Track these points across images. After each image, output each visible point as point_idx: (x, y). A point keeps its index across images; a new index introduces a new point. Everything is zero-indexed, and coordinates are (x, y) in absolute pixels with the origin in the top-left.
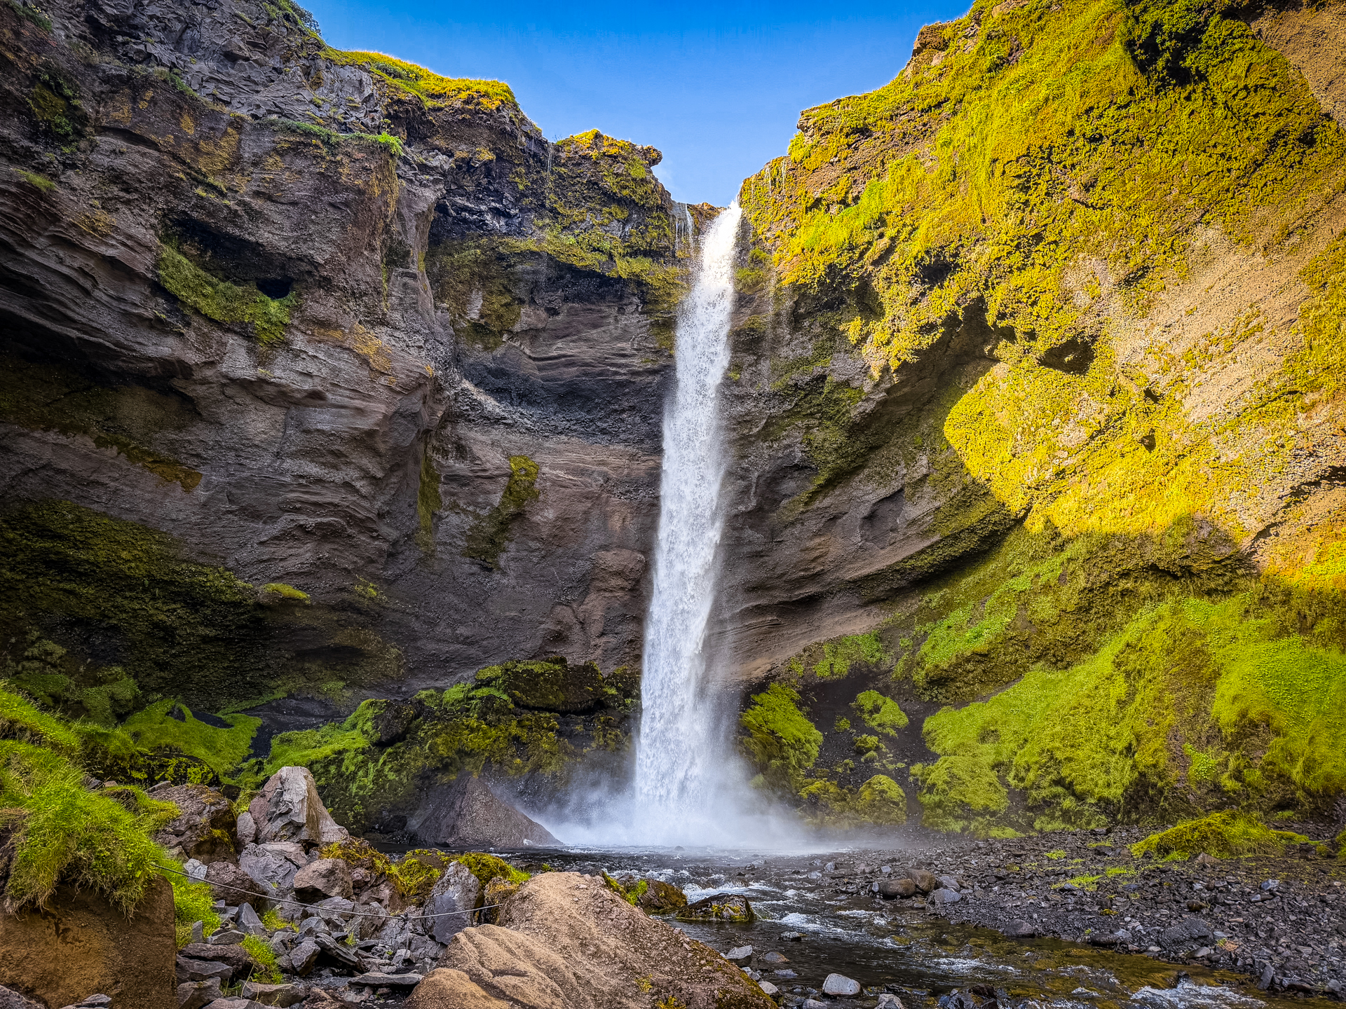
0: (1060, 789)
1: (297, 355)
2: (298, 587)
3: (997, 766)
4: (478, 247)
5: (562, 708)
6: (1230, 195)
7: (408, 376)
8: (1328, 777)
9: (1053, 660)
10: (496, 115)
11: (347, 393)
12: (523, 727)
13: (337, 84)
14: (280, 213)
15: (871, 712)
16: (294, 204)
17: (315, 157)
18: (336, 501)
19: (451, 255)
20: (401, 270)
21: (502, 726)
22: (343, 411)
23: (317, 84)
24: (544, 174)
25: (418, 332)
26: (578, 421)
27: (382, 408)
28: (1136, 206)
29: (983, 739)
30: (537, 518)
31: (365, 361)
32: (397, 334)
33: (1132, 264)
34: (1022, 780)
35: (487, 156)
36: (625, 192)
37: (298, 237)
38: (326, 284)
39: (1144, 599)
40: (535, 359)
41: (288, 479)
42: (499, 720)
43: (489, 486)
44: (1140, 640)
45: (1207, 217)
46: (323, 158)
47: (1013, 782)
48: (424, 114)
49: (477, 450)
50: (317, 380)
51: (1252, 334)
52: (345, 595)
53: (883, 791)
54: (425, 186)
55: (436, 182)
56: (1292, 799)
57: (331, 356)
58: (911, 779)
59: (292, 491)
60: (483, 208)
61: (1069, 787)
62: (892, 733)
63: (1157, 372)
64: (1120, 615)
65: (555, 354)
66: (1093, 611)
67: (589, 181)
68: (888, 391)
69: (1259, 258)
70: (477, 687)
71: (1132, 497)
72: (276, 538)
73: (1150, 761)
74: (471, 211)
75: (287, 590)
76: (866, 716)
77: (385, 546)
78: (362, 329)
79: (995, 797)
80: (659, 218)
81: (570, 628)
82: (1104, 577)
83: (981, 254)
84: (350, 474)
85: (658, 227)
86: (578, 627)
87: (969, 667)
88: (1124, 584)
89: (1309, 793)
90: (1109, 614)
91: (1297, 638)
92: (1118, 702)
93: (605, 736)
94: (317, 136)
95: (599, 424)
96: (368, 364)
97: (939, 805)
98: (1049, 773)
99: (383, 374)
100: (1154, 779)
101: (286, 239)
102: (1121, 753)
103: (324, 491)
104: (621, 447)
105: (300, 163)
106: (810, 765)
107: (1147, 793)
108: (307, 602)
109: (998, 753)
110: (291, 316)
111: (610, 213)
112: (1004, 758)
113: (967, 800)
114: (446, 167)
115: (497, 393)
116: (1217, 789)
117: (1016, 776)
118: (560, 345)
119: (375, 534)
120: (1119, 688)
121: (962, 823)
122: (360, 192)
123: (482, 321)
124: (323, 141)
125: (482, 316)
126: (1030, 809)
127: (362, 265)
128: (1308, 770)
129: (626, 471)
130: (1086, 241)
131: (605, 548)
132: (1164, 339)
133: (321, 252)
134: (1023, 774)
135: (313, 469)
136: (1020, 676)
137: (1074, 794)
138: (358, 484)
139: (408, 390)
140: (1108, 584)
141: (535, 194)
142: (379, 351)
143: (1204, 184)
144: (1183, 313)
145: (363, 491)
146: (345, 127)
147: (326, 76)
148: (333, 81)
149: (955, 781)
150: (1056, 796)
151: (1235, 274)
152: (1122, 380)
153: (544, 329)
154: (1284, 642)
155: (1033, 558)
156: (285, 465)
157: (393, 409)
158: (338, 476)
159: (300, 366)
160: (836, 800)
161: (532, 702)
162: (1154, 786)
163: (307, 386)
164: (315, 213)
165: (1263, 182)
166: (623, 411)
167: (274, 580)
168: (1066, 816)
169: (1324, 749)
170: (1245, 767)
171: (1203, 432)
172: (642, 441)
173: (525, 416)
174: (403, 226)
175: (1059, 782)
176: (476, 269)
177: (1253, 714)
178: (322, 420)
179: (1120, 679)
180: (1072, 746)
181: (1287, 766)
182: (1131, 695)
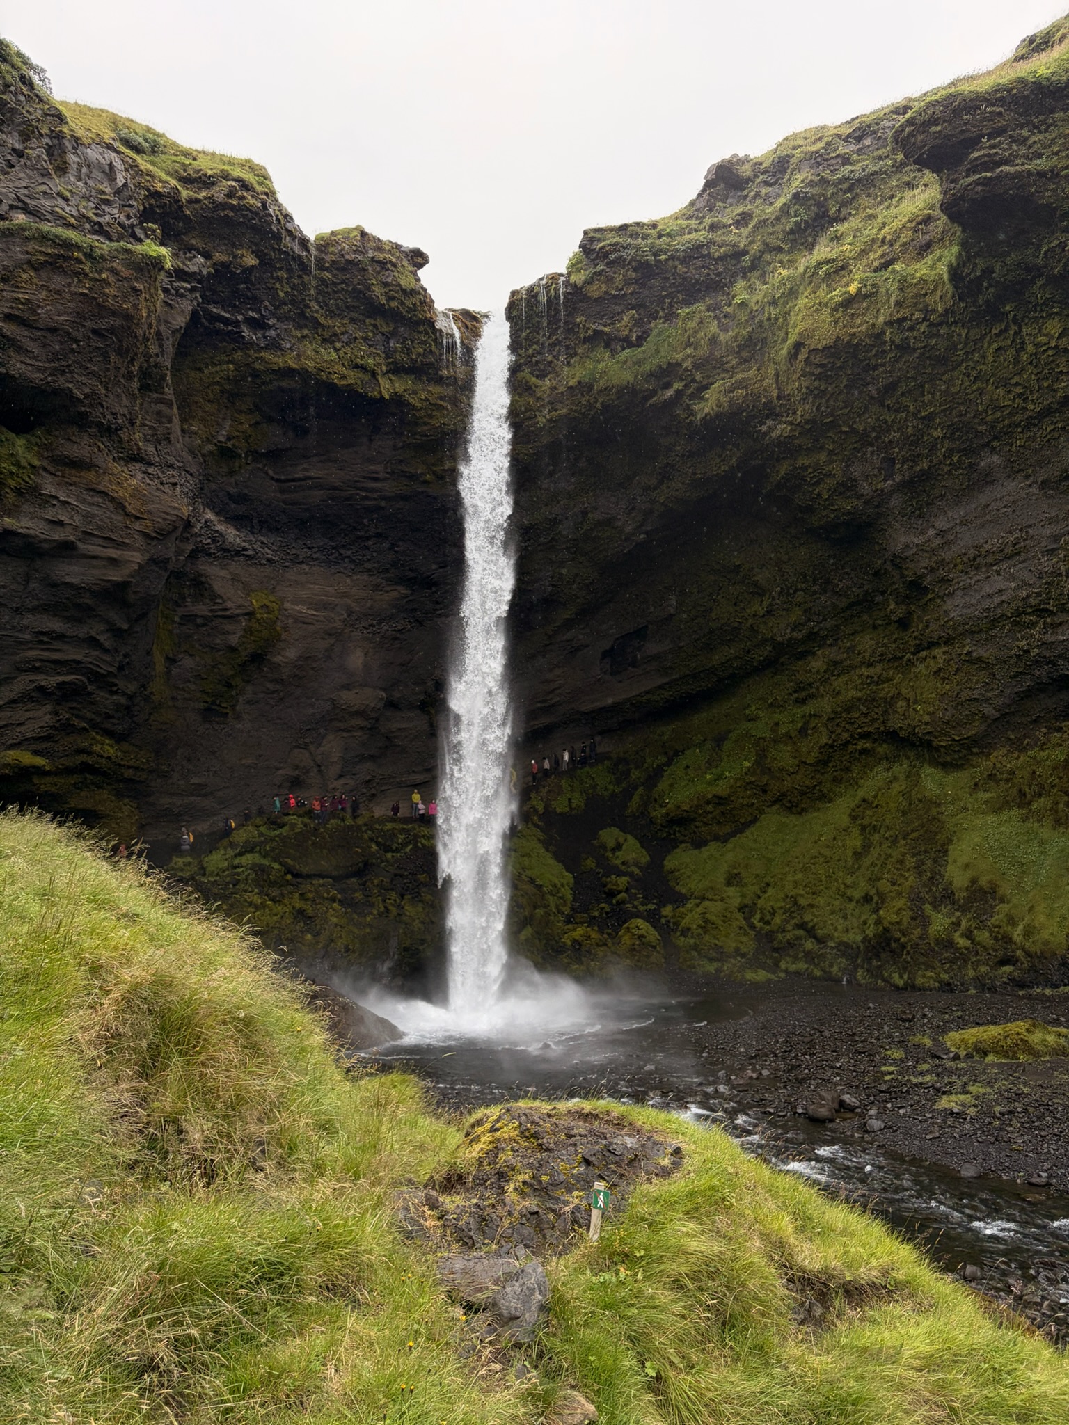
0: (801, 932)
1: (47, 501)
2: (36, 753)
3: (741, 909)
4: (229, 362)
5: (334, 873)
6: (1019, 430)
7: (164, 519)
8: (1046, 943)
9: (789, 805)
10: (262, 214)
11: (100, 541)
12: (306, 900)
13: (84, 170)
14: (35, 340)
15: (614, 850)
16: (53, 330)
17: (77, 274)
18: (79, 658)
19: (200, 370)
20: (155, 395)
21: (286, 901)
22: (95, 562)
23: (62, 170)
24: (306, 279)
25: (171, 466)
26: (322, 549)
27: (137, 557)
28: (930, 418)
29: (729, 884)
30: (278, 659)
31: (120, 506)
32: (151, 470)
33: (918, 469)
34: (768, 923)
35: (251, 261)
36: (394, 304)
37: (55, 369)
38: (82, 422)
39: (880, 759)
40: (278, 481)
41: (27, 637)
42: (282, 895)
43: (228, 627)
44: (875, 797)
45: (995, 443)
46: (86, 275)
47: (758, 925)
48: (181, 207)
49: (217, 586)
50: (69, 529)
51: (1019, 554)
52: (83, 758)
53: (643, 936)
54: (182, 296)
55: (193, 289)
56: (1013, 957)
57: (83, 501)
58: (663, 921)
59: (31, 649)
60: (240, 318)
61: (811, 932)
62: (637, 871)
63: (926, 568)
64: (856, 769)
65: (299, 475)
66: (831, 765)
67: (355, 289)
68: (647, 533)
69: (1034, 490)
70: (241, 854)
71: (878, 668)
72: (14, 701)
73: (894, 918)
74: (226, 322)
75: (27, 758)
76: (609, 854)
77: (123, 701)
78: (117, 467)
79: (745, 939)
80: (427, 333)
81: (308, 772)
82: (845, 736)
83: (771, 429)
84: (95, 629)
85: (425, 342)
86: (315, 770)
87: (709, 808)
88: (862, 744)
89: (1028, 954)
90: (848, 770)
91: (1015, 812)
92: (855, 853)
93: (384, 901)
94: (78, 247)
95: (342, 551)
96: (124, 508)
97: (695, 948)
98: (793, 918)
99: (137, 518)
100: (898, 935)
101: (39, 370)
102: (858, 902)
103: (65, 647)
104: (365, 577)
105: (58, 281)
106: (567, 910)
107: (888, 945)
108: (47, 768)
109: (743, 896)
110: (40, 456)
111: (375, 326)
112: (747, 901)
113: (720, 944)
114: (205, 272)
115: (237, 520)
116: (949, 944)
117: (761, 920)
118: (305, 466)
119: (115, 689)
120: (855, 841)
121: (715, 965)
122: (128, 317)
123: (229, 445)
124: (85, 254)
125: (229, 439)
126: (776, 950)
127: (118, 396)
128: (1028, 933)
129: (369, 604)
130: (877, 438)
131: (347, 687)
132: (938, 541)
133: (79, 385)
134: (768, 918)
135: (56, 625)
136: (755, 820)
137: (815, 937)
138: (101, 638)
139: (162, 536)
140: (847, 743)
141: (293, 302)
142: (136, 493)
143: (999, 414)
144: (958, 521)
145: (107, 644)
146: (99, 229)
147: (72, 159)
148: (80, 165)
149: (709, 926)
150: (799, 938)
151: (1011, 499)
152: (889, 567)
153: (291, 449)
154: (1005, 815)
155: (772, 705)
156: (24, 622)
157: (147, 556)
158: (83, 631)
159: (50, 513)
160: (598, 945)
161: (305, 870)
162: (897, 940)
163: (58, 535)
164: (77, 341)
165: (1052, 427)
166: (368, 538)
167: (12, 747)
168: (809, 956)
169: (1042, 918)
170: (976, 928)
171: (960, 628)
172: (387, 571)
173: (264, 545)
174: (161, 346)
175: (802, 926)
176: (227, 387)
177: (983, 882)
178: (72, 573)
179: (856, 831)
180: (814, 894)
181: (1009, 929)
182: (866, 847)
